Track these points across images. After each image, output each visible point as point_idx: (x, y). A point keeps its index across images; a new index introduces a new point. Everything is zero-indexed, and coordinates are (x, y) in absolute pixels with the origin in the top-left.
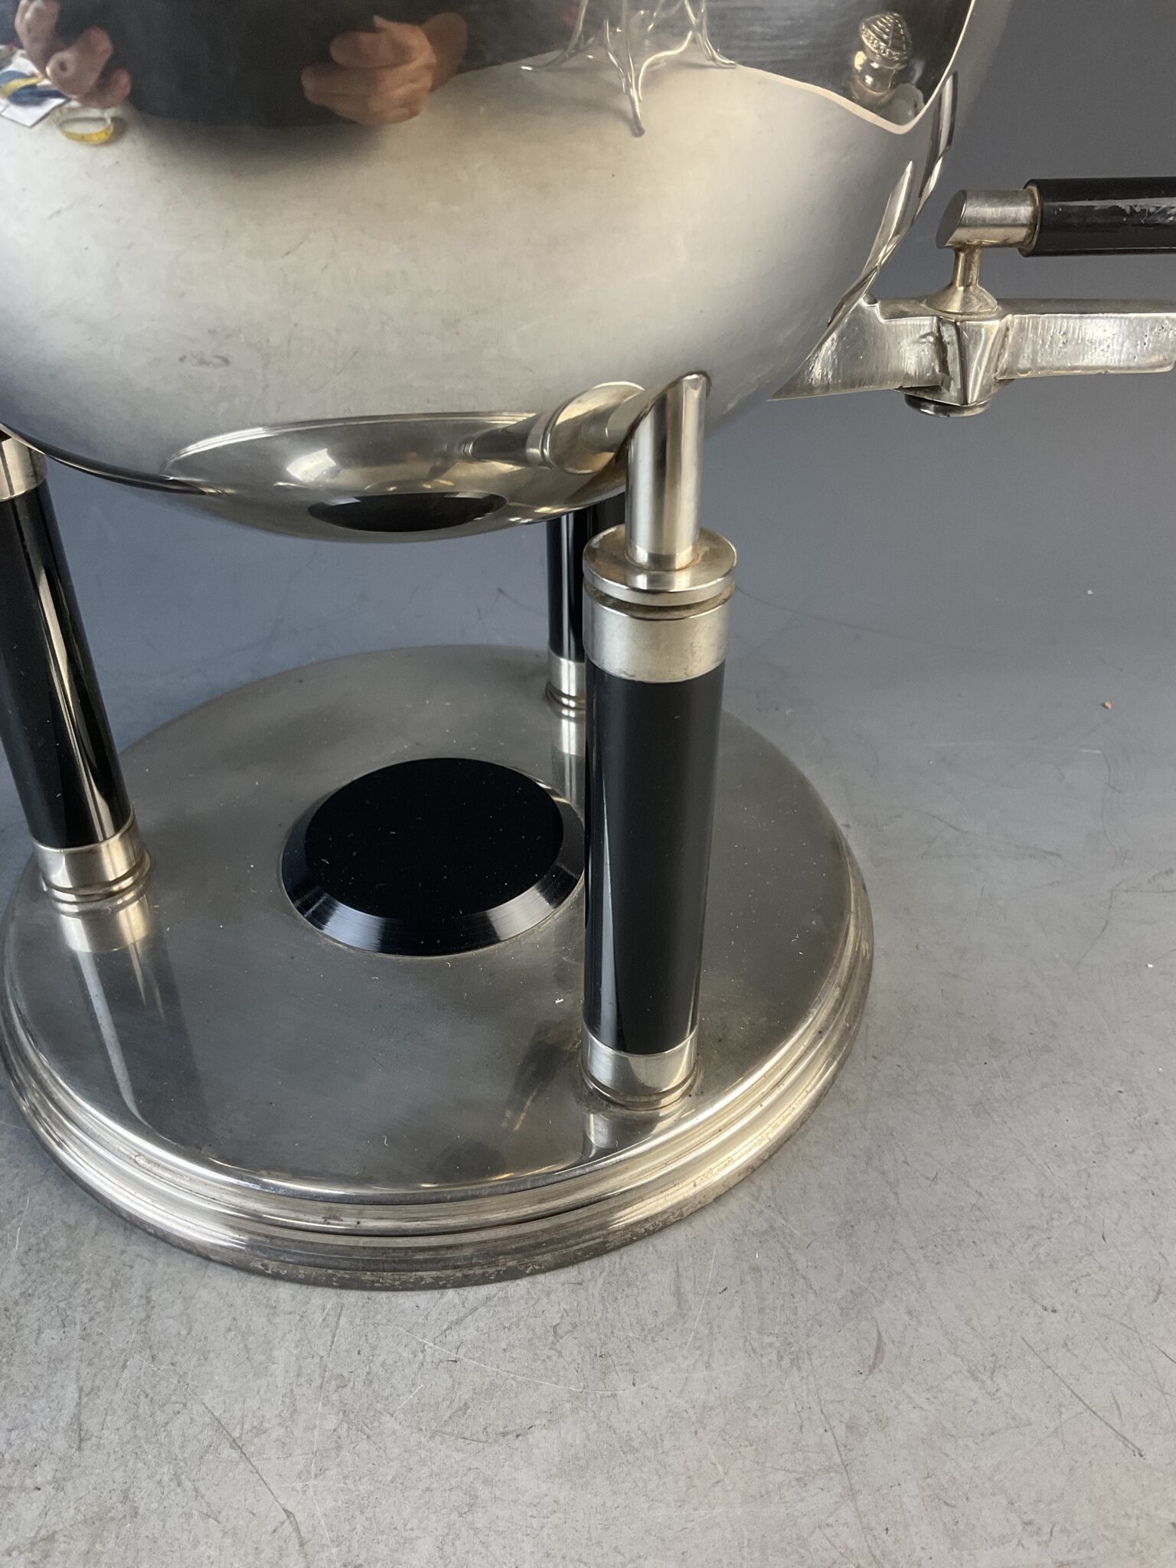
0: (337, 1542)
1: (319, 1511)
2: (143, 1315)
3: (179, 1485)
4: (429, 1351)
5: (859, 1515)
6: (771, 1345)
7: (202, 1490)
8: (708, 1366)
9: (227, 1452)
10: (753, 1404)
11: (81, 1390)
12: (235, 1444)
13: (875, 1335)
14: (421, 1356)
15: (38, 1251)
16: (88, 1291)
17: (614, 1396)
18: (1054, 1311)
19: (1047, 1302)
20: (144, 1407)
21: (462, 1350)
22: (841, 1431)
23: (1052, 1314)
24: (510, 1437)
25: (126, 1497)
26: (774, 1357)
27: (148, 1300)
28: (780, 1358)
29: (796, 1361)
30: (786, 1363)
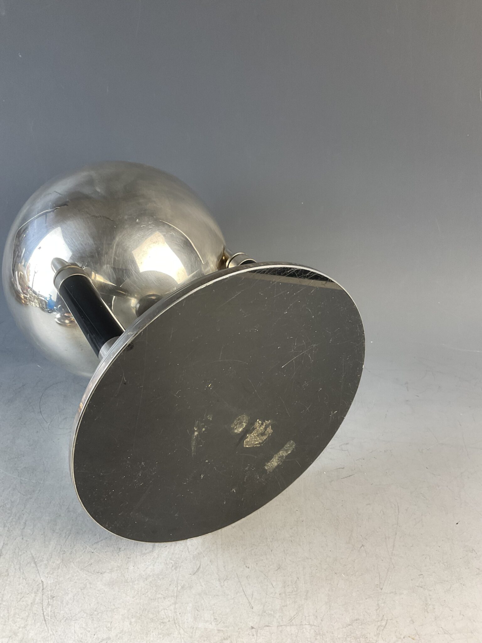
0: (51, 590)
1: (49, 582)
2: (23, 527)
3: (20, 570)
4: (87, 549)
5: (175, 608)
6: (171, 563)
7: (25, 573)
8: (154, 565)
9: (33, 565)
10: (161, 577)
11: (4, 543)
12: (35, 563)
13: (199, 565)
14: (85, 549)
15: (3, 507)
16: (12, 519)
17: (128, 568)
18: (248, 568)
19: (247, 565)
20: (17, 550)
21: (95, 550)
22: (179, 588)
23: (248, 569)
24: (99, 574)
25: (7, 570)
26: (171, 566)
27: (25, 524)
28: (172, 567)
29: (176, 569)
30: (173, 568)
